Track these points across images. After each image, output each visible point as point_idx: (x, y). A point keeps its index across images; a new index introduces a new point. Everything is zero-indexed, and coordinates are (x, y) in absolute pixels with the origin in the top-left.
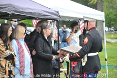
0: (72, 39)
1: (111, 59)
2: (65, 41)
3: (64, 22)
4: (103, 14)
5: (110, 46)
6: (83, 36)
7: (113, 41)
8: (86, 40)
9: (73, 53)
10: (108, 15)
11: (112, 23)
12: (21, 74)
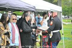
0: (43, 23)
1: (66, 34)
2: (39, 23)
3: (39, 13)
4: (61, 8)
5: (65, 26)
6: (50, 20)
7: (67, 23)
8: (52, 23)
9: (44, 31)
10: (64, 8)
11: (66, 13)
12: (13, 43)
